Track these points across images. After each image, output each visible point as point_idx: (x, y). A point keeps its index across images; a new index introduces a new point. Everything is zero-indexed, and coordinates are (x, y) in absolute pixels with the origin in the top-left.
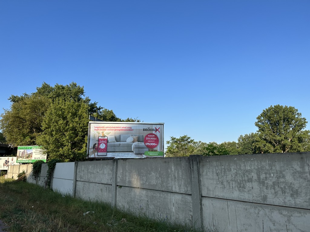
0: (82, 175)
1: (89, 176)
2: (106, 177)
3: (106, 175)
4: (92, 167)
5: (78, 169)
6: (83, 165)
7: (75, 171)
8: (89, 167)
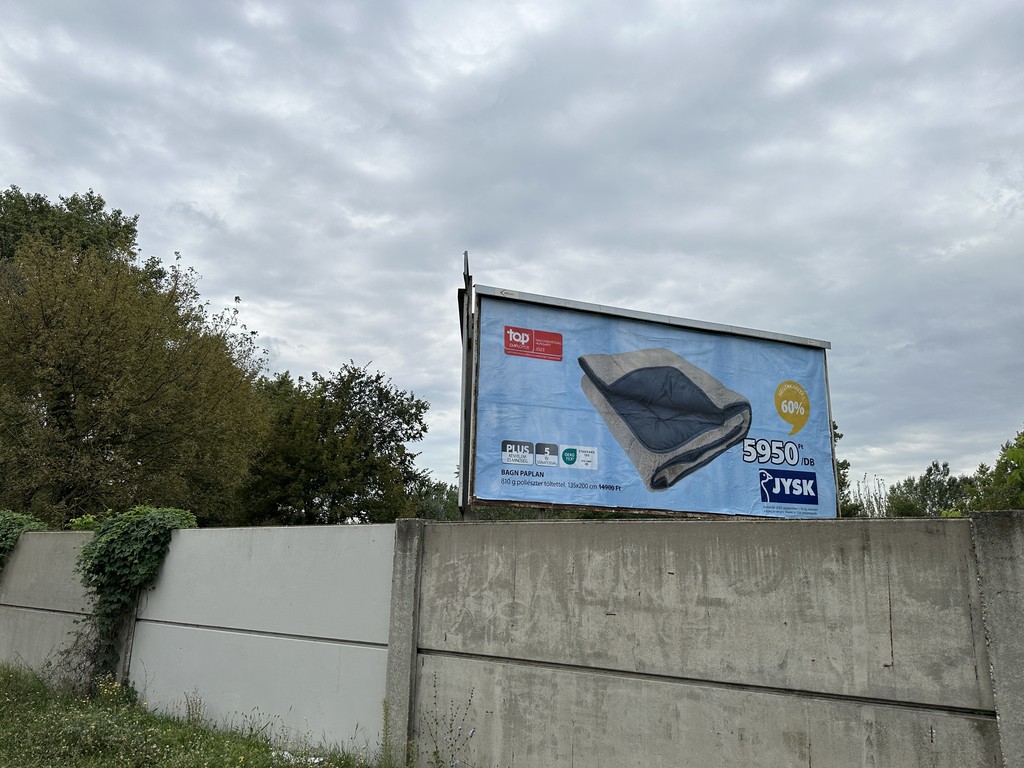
4: (625, 564)
5: (434, 574)
6: (490, 548)
7: (407, 584)
8: (585, 562)
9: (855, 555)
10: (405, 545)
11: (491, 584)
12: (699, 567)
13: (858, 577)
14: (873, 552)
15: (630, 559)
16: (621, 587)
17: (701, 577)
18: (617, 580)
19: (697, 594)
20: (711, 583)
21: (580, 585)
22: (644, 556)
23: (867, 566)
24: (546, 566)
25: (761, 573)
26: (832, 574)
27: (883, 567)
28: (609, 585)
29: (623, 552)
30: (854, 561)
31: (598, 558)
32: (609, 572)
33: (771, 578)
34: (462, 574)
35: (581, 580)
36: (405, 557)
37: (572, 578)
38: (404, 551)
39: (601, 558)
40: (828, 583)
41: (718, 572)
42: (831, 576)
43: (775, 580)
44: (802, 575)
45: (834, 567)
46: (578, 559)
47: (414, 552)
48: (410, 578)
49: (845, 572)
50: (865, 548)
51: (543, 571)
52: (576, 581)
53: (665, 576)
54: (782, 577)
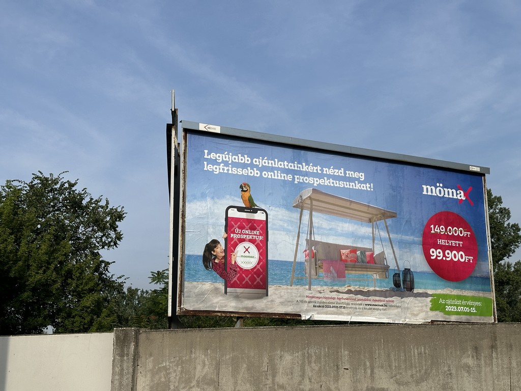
4: (310, 362)
5: (149, 375)
6: (198, 352)
7: (125, 384)
8: (277, 361)
9: (485, 352)
10: (122, 351)
11: (198, 382)
12: (368, 364)
13: (488, 369)
14: (499, 349)
15: (314, 358)
16: (307, 381)
17: (369, 371)
18: (303, 376)
19: (366, 385)
20: (376, 376)
21: (273, 380)
22: (325, 355)
23: (495, 360)
24: (245, 366)
25: (416, 367)
26: (469, 367)
27: (506, 361)
28: (297, 379)
29: (308, 352)
30: (485, 357)
31: (288, 358)
32: (297, 369)
33: (423, 371)
34: (173, 375)
35: (274, 376)
36: (122, 361)
37: (266, 375)
38: (122, 356)
39: (290, 358)
40: (466, 375)
41: (382, 367)
42: (467, 368)
43: (426, 373)
44: (446, 369)
45: (470, 361)
46: (271, 360)
47: (131, 357)
48: (127, 380)
49: (479, 366)
50: (493, 347)
51: (243, 370)
52: (270, 378)
53: (341, 371)
54: (432, 370)
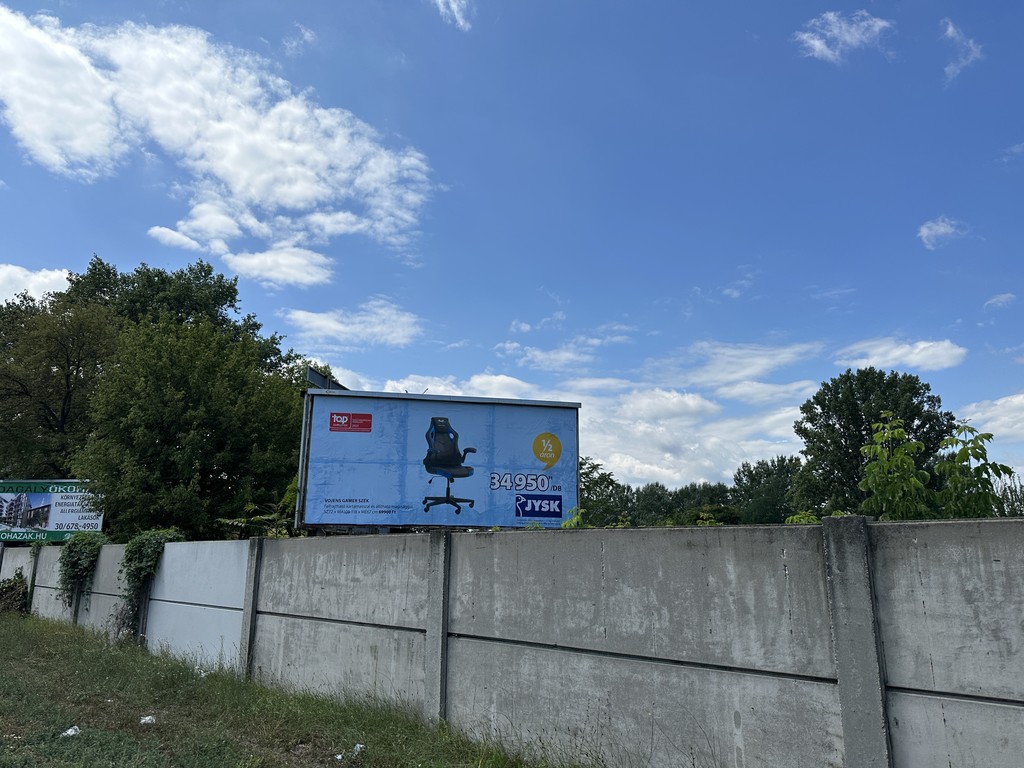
0: (282, 589)
1: (316, 597)
2: (397, 602)
3: (398, 591)
4: (330, 561)
5: (265, 569)
8: (317, 560)
12: (354, 561)
13: (401, 565)
14: (406, 551)
15: (332, 558)
16: (328, 573)
17: (353, 566)
18: (327, 570)
19: (351, 576)
20: (356, 570)
21: (314, 573)
24: (304, 563)
26: (393, 563)
28: (324, 573)
35: (315, 570)
36: (252, 559)
38: (252, 556)
40: (392, 568)
41: (359, 564)
47: (255, 556)
49: (397, 562)
50: (404, 549)
51: (303, 566)
53: (342, 567)
